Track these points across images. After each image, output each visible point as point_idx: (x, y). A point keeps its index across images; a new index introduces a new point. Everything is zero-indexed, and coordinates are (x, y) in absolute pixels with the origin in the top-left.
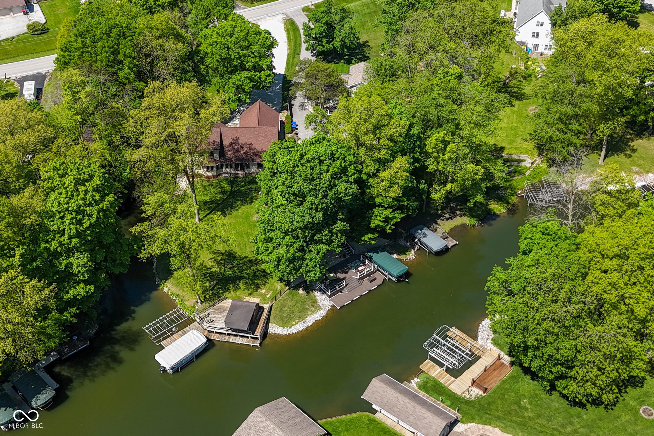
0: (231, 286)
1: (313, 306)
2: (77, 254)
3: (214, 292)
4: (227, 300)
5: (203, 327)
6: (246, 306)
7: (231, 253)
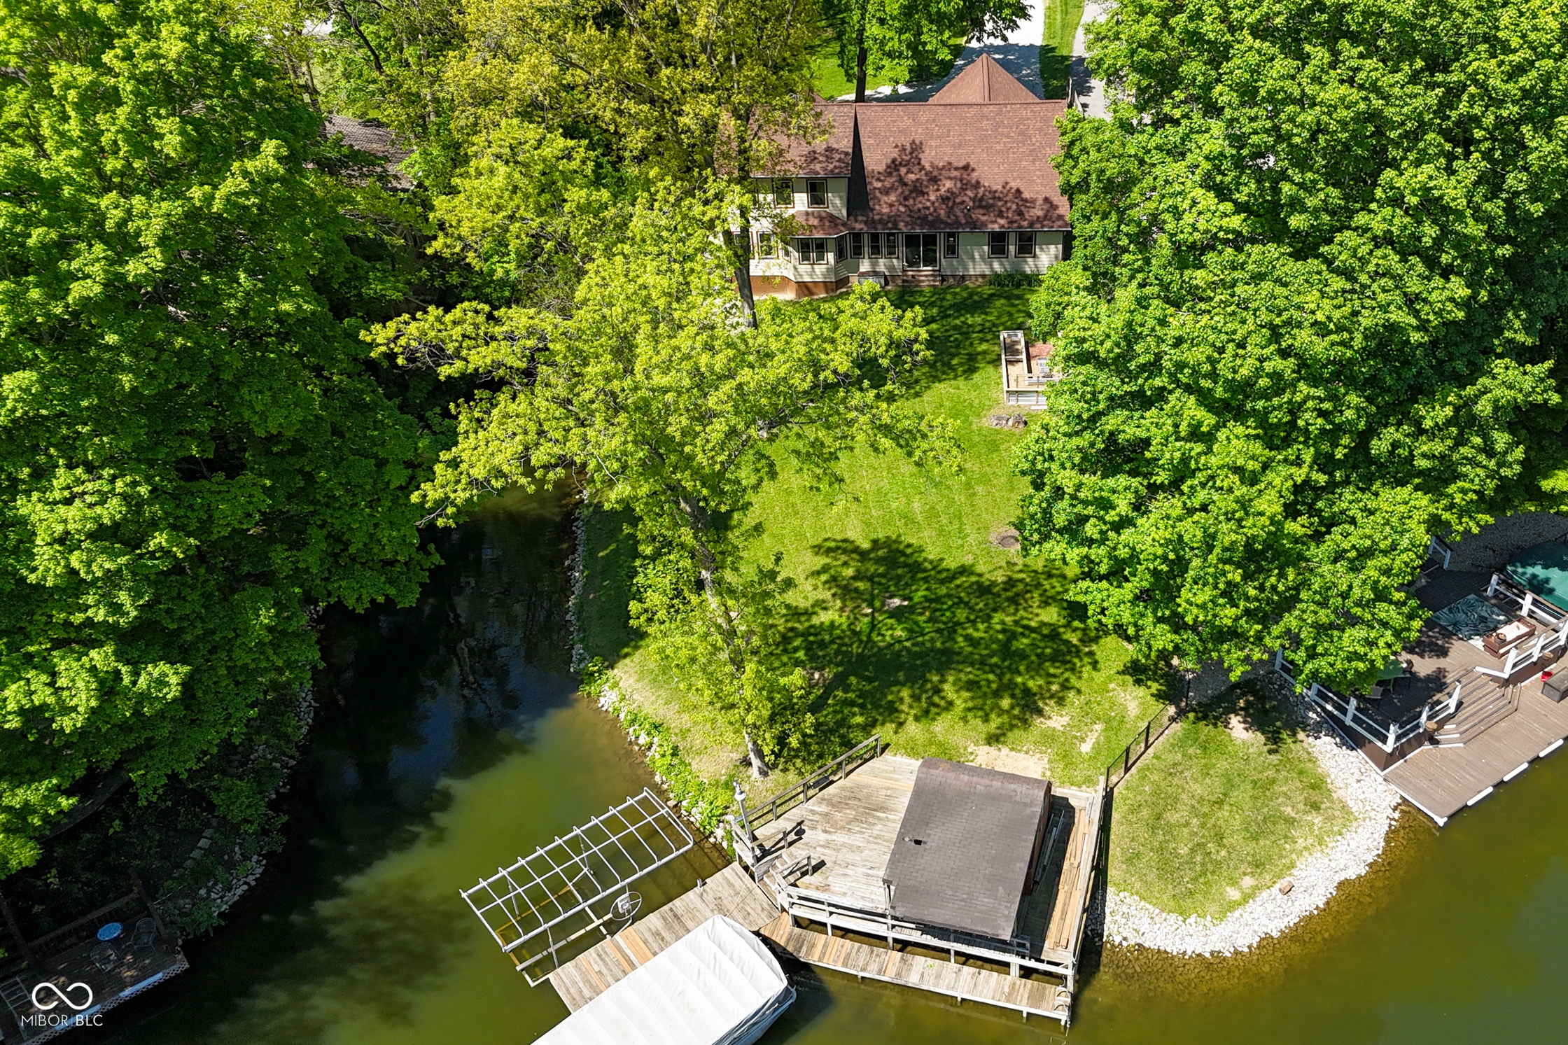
0: (905, 693)
1: (1316, 807)
2: (62, 477)
3: (827, 716)
4: (888, 755)
5: (769, 896)
6: (993, 798)
7: (898, 551)
